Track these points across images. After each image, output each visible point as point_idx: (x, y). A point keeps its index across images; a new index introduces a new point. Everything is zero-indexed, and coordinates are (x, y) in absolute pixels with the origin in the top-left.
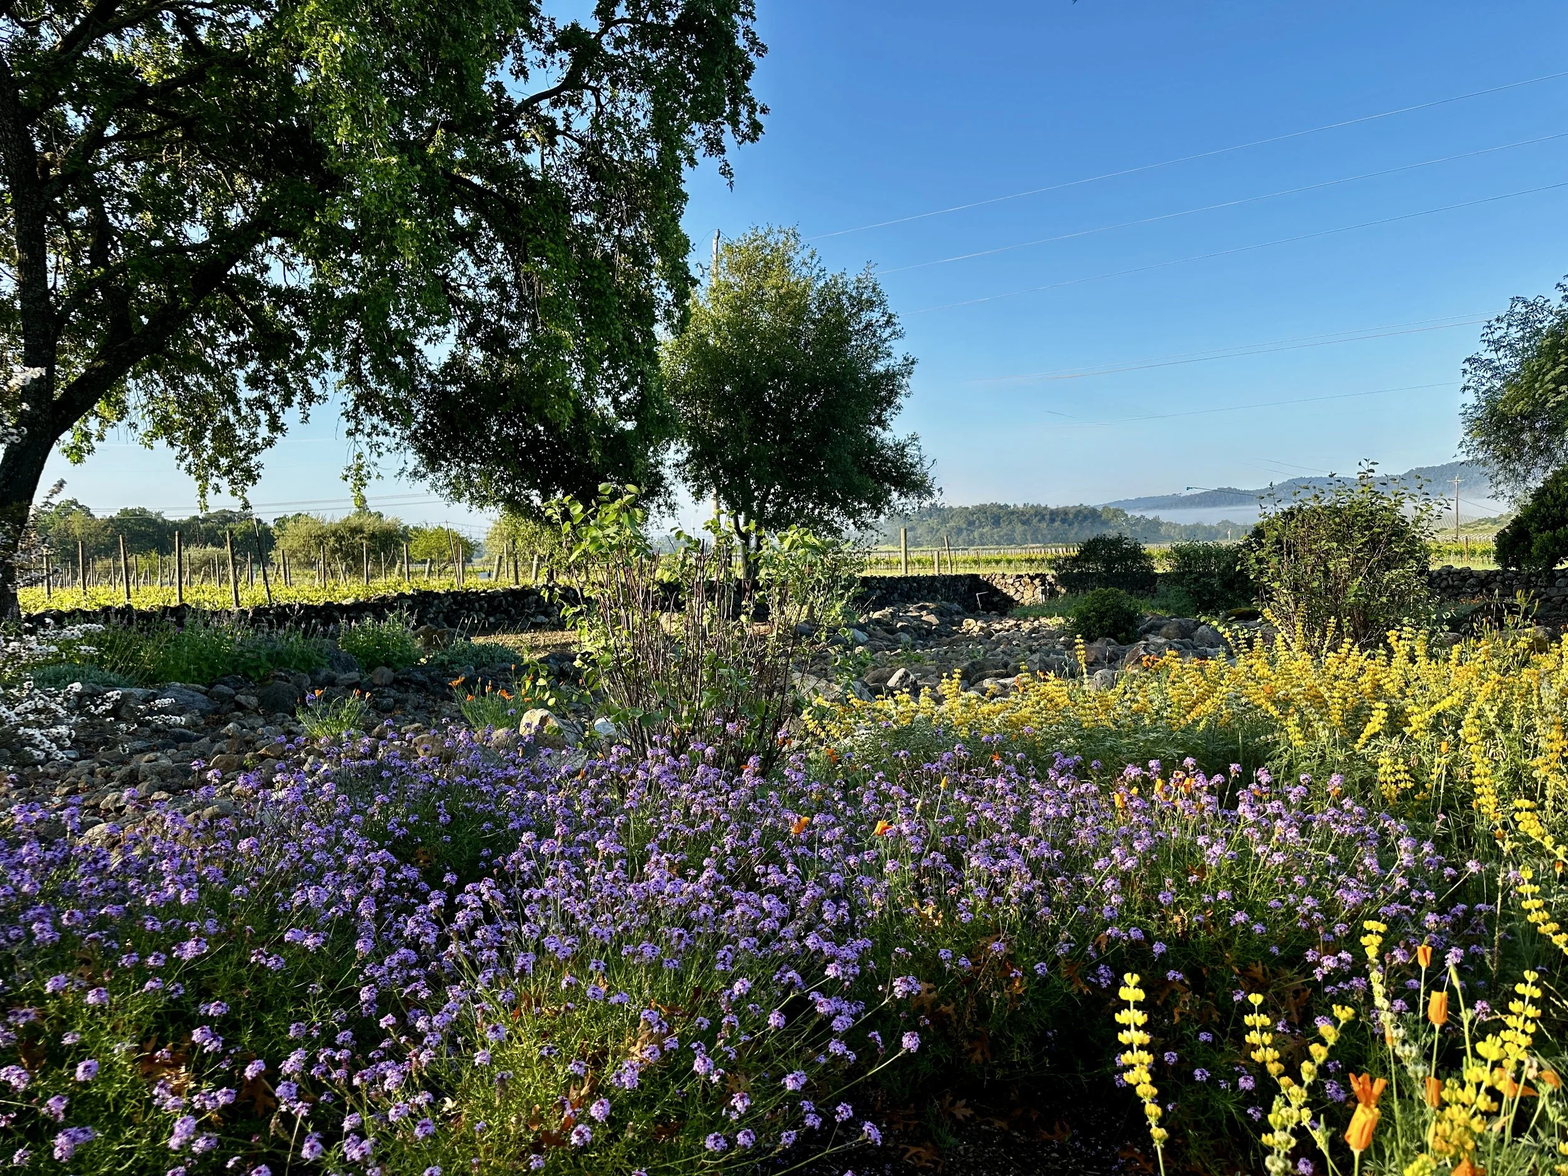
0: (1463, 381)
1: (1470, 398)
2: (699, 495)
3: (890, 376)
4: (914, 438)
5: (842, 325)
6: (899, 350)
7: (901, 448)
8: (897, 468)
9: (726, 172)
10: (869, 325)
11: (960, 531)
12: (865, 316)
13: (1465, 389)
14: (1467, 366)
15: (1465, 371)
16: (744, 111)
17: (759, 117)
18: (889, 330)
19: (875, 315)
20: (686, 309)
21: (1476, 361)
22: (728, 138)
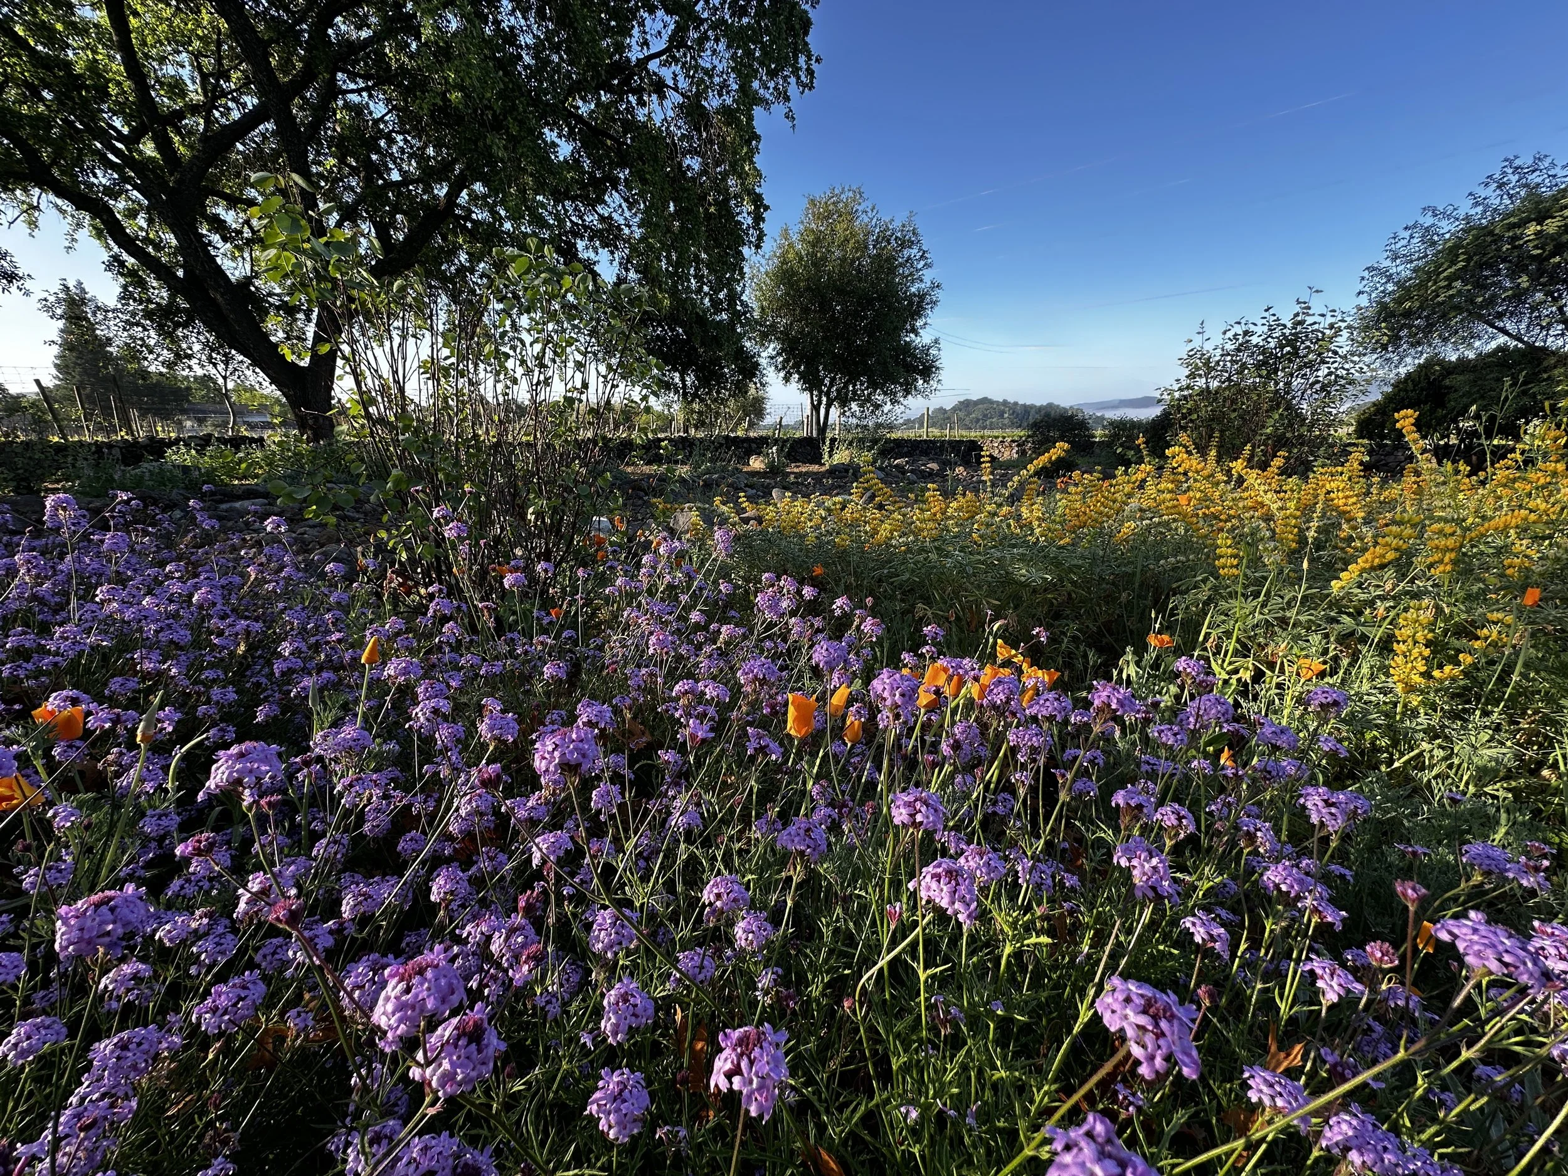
0: (1360, 287)
1: (1364, 301)
2: (787, 379)
3: (922, 297)
4: (936, 341)
5: (891, 259)
6: (928, 276)
7: (926, 349)
8: (923, 364)
9: (789, 116)
10: (909, 258)
11: (978, 420)
12: (906, 253)
13: (1360, 293)
14: (1366, 274)
15: (1363, 278)
16: (802, 60)
17: (815, 66)
18: (922, 263)
19: (914, 251)
20: (761, 231)
21: (1374, 269)
22: (793, 90)
